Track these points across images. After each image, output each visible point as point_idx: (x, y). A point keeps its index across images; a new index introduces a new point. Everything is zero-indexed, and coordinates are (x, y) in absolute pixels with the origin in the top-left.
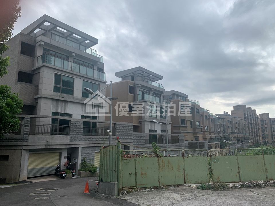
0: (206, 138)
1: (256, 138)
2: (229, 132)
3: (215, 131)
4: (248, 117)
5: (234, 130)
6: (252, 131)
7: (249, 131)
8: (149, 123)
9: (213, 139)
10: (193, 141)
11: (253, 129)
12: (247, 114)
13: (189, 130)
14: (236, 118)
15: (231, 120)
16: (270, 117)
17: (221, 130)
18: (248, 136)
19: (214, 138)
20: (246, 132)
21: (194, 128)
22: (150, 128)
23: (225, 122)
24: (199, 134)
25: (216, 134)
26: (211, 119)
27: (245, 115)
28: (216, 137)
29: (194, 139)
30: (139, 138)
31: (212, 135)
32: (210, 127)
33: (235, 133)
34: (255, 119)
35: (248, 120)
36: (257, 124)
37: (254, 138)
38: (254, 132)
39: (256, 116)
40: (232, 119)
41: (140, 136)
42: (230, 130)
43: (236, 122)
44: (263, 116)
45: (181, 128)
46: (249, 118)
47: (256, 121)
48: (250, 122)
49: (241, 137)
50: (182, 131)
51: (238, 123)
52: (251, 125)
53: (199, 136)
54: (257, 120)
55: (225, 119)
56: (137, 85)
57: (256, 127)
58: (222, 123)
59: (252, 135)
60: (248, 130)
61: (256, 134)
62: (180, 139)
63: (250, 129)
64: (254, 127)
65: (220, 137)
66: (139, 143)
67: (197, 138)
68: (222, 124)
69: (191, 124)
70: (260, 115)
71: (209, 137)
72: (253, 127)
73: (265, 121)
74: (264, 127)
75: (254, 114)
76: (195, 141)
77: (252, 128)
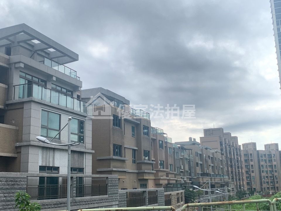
0: (161, 183)
1: (238, 184)
2: (198, 174)
3: (175, 171)
4: (226, 148)
5: (206, 169)
6: (232, 172)
7: (228, 171)
8: (40, 152)
9: (172, 186)
10: (136, 189)
11: (234, 169)
12: (225, 143)
13: (130, 167)
14: (208, 149)
15: (201, 153)
16: (257, 149)
17: (185, 170)
18: (227, 180)
19: (173, 184)
20: (224, 174)
21: (138, 163)
22: (43, 161)
23: (191, 155)
24: (147, 175)
25: (177, 176)
26: (168, 149)
27: (221, 145)
28: (178, 182)
29: (139, 185)
30: (8, 185)
31: (171, 177)
32: (168, 163)
33: (207, 175)
34: (237, 152)
35: (226, 153)
36: (239, 159)
37: (235, 184)
38: (236, 173)
39: (238, 147)
40: (202, 150)
41: (12, 181)
42: (199, 170)
43: (209, 156)
44: (247, 147)
45: (113, 164)
46: (228, 149)
47: (237, 155)
48: (229, 156)
49: (216, 182)
50: (114, 169)
51: (212, 158)
52: (231, 162)
53: (147, 180)
54: (239, 153)
55: (191, 150)
56: (15, 63)
57: (238, 164)
58: (186, 156)
59: (233, 179)
60: (226, 169)
61: (238, 177)
62: (111, 186)
63: (230, 168)
64: (235, 164)
65: (184, 182)
66: (9, 199)
67: (144, 183)
68: (186, 159)
69: (134, 156)
70: (243, 145)
71: (166, 182)
72: (233, 164)
73: (251, 154)
74: (249, 165)
75: (234, 144)
76: (140, 190)
77: (231, 166)
